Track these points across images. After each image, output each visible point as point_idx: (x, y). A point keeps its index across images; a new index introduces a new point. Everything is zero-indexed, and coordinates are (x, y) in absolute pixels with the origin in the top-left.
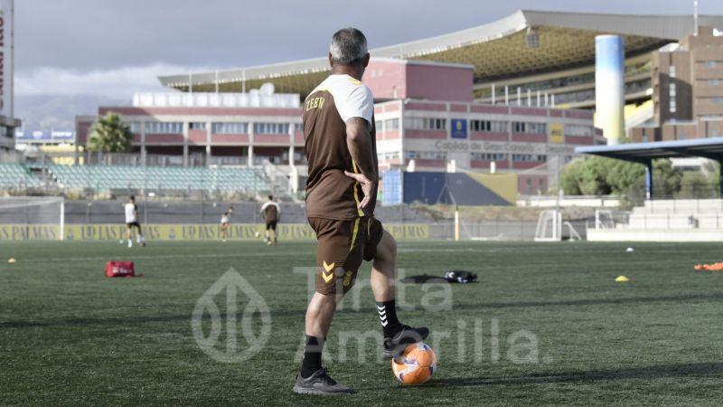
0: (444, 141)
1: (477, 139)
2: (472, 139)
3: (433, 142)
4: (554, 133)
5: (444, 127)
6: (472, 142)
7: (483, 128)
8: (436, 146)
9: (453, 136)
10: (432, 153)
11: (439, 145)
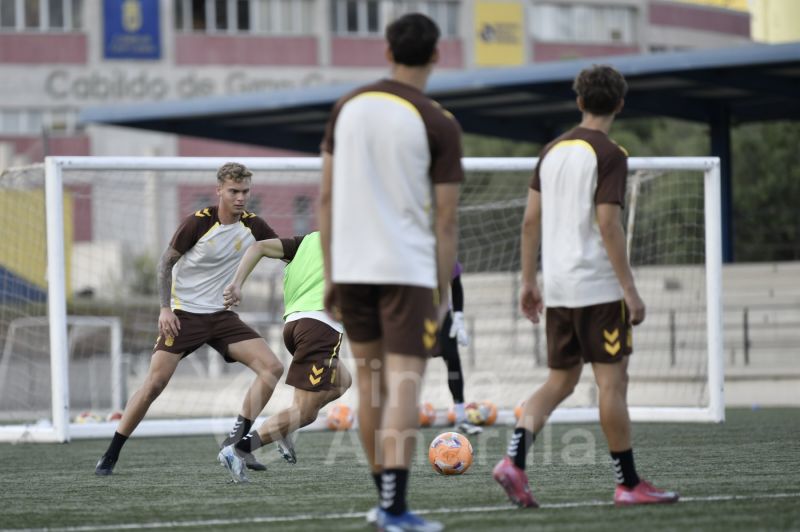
0: (75, 72)
1: (202, 61)
2: (181, 60)
3: (38, 74)
4: (487, 33)
5: (77, 24)
6: (183, 73)
7: (222, 21)
8: (49, 88)
9: (110, 53)
10: (35, 112)
11: (60, 85)
